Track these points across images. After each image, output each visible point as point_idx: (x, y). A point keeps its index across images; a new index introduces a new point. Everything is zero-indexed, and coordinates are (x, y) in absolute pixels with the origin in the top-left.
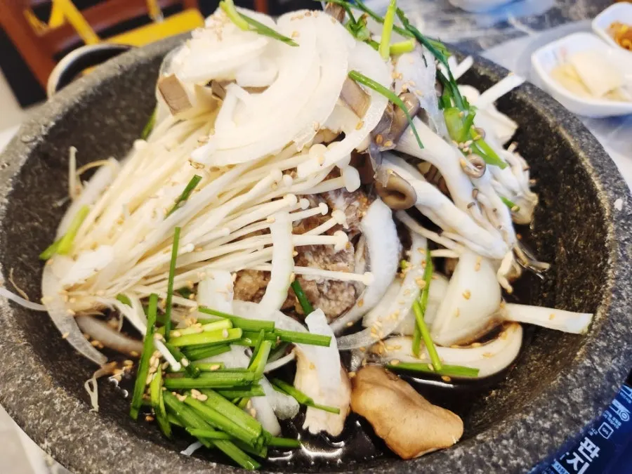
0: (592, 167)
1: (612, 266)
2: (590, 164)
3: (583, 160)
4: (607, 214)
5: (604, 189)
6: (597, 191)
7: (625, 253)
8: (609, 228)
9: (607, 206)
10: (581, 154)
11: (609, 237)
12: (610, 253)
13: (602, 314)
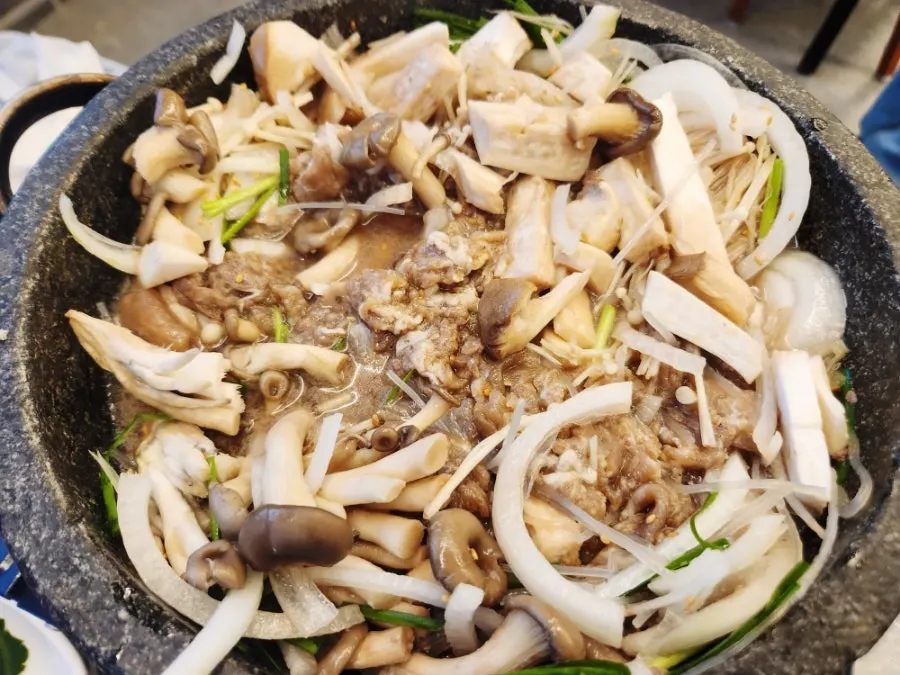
0: (23, 410)
1: (40, 240)
2: (26, 417)
3: (35, 428)
4: (24, 319)
5: (15, 365)
6: (28, 364)
7: (17, 261)
8: (27, 296)
9: (20, 333)
10: (35, 441)
11: (31, 284)
12: (36, 258)
13: (68, 179)
